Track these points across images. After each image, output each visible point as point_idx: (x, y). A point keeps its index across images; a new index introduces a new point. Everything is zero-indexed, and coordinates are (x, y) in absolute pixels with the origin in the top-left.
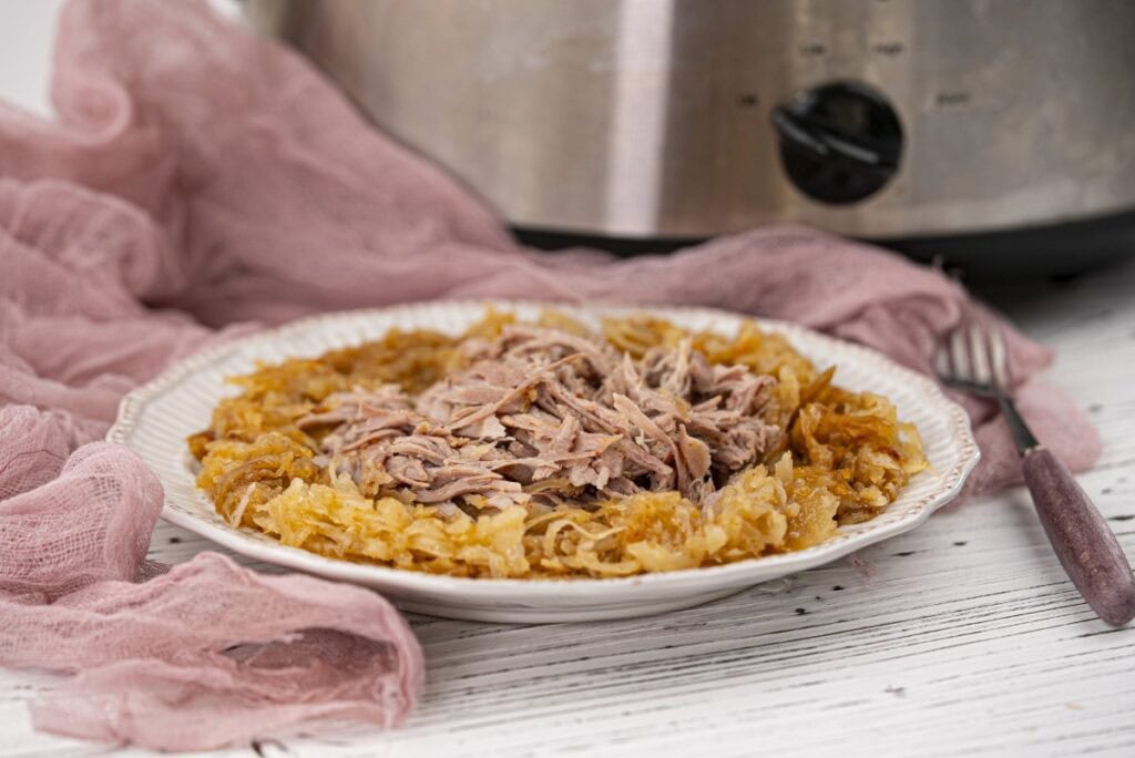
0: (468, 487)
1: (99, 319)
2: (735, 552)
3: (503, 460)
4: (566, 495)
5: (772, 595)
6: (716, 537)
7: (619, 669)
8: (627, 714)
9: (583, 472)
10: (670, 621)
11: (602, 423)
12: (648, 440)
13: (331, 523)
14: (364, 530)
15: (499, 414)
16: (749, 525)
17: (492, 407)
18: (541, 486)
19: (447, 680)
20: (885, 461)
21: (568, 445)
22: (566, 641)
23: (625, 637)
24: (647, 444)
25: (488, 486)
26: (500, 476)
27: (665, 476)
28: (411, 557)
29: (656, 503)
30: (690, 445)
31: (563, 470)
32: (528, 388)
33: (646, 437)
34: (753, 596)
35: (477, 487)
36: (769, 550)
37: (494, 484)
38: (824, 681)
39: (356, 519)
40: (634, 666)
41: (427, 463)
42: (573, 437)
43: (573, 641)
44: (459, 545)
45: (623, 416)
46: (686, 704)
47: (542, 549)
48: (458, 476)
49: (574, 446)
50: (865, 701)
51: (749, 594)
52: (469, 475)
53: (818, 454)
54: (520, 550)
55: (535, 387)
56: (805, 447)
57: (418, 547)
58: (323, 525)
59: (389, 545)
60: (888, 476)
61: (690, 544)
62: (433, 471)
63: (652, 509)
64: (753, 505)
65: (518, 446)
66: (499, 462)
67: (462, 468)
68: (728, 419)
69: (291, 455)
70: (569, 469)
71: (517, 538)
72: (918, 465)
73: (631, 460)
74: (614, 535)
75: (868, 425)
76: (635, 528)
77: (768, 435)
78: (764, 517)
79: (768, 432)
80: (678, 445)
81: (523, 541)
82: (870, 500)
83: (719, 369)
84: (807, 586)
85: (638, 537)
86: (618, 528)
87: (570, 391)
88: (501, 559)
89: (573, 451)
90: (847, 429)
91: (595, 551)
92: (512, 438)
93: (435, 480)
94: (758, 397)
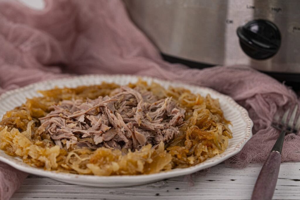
0: (65, 137)
2: (123, 172)
3: (79, 129)
6: (115, 166)
9: (98, 137)
10: (112, 190)
11: (114, 122)
12: (125, 130)
14: (17, 146)
15: (86, 114)
16: (130, 164)
17: (85, 112)
18: (85, 140)
20: (205, 149)
21: (97, 128)
22: (76, 191)
24: (125, 131)
26: (73, 135)
27: (127, 143)
28: (27, 157)
30: (136, 134)
31: (92, 135)
32: (97, 107)
34: (148, 187)
35: (67, 137)
36: (139, 173)
41: (58, 127)
42: (99, 125)
43: (78, 191)
44: (40, 155)
45: (119, 121)
47: (65, 161)
48: (64, 132)
49: (99, 128)
51: (146, 186)
52: (66, 133)
53: (187, 143)
54: (55, 160)
55: (100, 107)
56: (186, 140)
57: (28, 154)
58: (10, 142)
59: (22, 151)
60: (203, 154)
61: (108, 167)
62: (58, 130)
63: (101, 153)
64: (132, 157)
65: (87, 126)
66: (75, 131)
67: (65, 130)
68: (159, 127)
69: (19, 118)
70: (94, 136)
71: (55, 156)
72: (216, 151)
73: (118, 136)
74: (89, 160)
75: (204, 135)
76: (93, 159)
77: (176, 134)
78: (136, 162)
79: (176, 132)
80: (133, 133)
81: (57, 157)
82: (190, 161)
83: (175, 109)
84: (168, 186)
85: (94, 162)
86: (90, 158)
87: (110, 110)
88: (49, 162)
89: (98, 130)
90: (199, 135)
91: (79, 164)
92: (85, 123)
93: (58, 132)
94: (180, 120)
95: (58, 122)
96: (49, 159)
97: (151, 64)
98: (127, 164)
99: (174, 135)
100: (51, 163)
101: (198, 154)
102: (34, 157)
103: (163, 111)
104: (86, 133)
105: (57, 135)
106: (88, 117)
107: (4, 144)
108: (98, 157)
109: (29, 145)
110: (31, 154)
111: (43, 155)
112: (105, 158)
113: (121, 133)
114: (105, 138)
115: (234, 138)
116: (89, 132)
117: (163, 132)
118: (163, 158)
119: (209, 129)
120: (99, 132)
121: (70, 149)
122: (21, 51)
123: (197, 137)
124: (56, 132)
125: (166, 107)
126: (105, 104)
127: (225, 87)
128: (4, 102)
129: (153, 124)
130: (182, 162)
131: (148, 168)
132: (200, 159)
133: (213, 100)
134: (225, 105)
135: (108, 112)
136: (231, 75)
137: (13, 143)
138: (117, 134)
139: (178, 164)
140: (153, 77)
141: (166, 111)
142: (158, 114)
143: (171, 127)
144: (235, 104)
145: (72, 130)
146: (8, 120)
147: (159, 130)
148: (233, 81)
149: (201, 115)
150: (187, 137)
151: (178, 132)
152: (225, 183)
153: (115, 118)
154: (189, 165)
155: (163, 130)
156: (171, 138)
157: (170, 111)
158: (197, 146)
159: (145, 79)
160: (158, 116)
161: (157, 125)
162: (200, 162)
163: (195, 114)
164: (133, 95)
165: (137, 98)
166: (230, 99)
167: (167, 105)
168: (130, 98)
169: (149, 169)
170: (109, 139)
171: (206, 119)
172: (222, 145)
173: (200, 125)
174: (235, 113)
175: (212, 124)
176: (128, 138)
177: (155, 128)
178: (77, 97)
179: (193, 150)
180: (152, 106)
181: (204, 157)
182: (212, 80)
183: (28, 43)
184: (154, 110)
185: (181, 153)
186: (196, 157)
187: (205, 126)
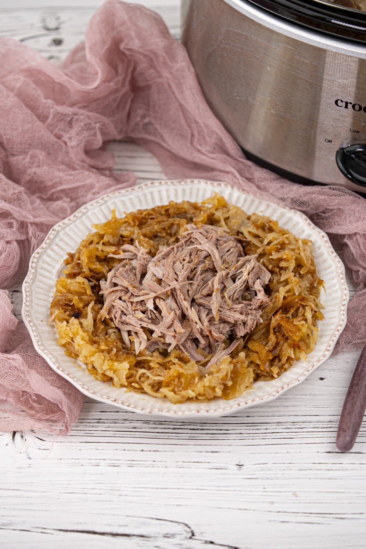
2: (200, 398)
6: (191, 393)
9: (170, 338)
17: (153, 295)
20: (290, 352)
21: (168, 325)
28: (92, 367)
38: (220, 452)
42: (171, 322)
46: (166, 451)
50: (226, 469)
52: (133, 325)
53: (271, 339)
54: (125, 379)
56: (269, 333)
60: (289, 359)
62: (124, 318)
66: (144, 325)
70: (166, 335)
71: (125, 375)
75: (291, 334)
76: (167, 379)
78: (214, 387)
79: (259, 320)
82: (273, 372)
85: (167, 385)
86: (162, 378)
87: (183, 294)
91: (151, 384)
92: (155, 312)
93: (124, 321)
95: (123, 307)
96: (117, 376)
98: (205, 390)
99: (257, 324)
100: (120, 380)
101: (284, 360)
104: (157, 331)
105: (123, 324)
106: (157, 302)
107: (64, 342)
108: (172, 378)
110: (97, 365)
111: (110, 370)
113: (196, 331)
114: (179, 341)
115: (325, 322)
116: (160, 332)
117: (245, 320)
118: (244, 374)
119: (296, 314)
121: (140, 354)
123: (282, 329)
125: (248, 278)
130: (264, 374)
131: (227, 392)
132: (284, 367)
137: (74, 343)
138: (192, 331)
139: (260, 376)
141: (248, 283)
142: (239, 287)
145: (140, 323)
150: (272, 331)
151: (262, 320)
152: (313, 385)
153: (190, 311)
154: (272, 378)
156: (253, 330)
157: (251, 286)
158: (282, 347)
162: (285, 370)
164: (208, 252)
165: (214, 260)
167: (249, 273)
168: (206, 257)
170: (182, 341)
174: (329, 267)
176: (203, 337)
177: (235, 321)
179: (278, 351)
181: (290, 363)
184: (233, 278)
186: (281, 363)
187: (293, 307)
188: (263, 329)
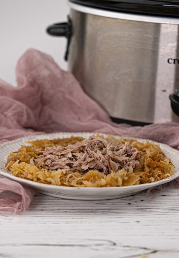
0: (59, 167)
1: (9, 128)
2: (108, 186)
3: (69, 161)
4: (80, 171)
5: (126, 200)
6: (103, 181)
7: (79, 210)
8: (73, 218)
9: (84, 166)
10: (97, 202)
11: (94, 156)
12: (103, 161)
13: (23, 170)
14: (28, 172)
15: (72, 152)
16: (113, 180)
17: (71, 150)
18: (75, 168)
19: (39, 207)
20: (160, 172)
21: (83, 160)
22: (72, 203)
23: (85, 204)
25: (63, 167)
26: (66, 165)
27: (105, 169)
28: (36, 179)
29: (93, 173)
30: (111, 163)
31: (80, 165)
32: (80, 147)
33: (103, 160)
34: (121, 199)
35: (61, 167)
37: (64, 167)
38: (123, 218)
39: (27, 170)
40: (83, 210)
41: (53, 161)
42: (85, 158)
44: (47, 177)
45: (98, 155)
46: (88, 218)
47: (65, 180)
48: (58, 164)
49: (85, 160)
50: (129, 223)
52: (60, 164)
53: (146, 169)
54: (59, 180)
55: (82, 147)
56: (144, 168)
57: (38, 177)
58: (21, 171)
59: (33, 176)
60: (159, 176)
61: (98, 182)
62: (53, 163)
63: (91, 174)
64: (114, 176)
65: (74, 159)
66: (67, 162)
67: (59, 163)
68: (126, 159)
69: (23, 156)
70: (82, 165)
71: (59, 177)
72: (168, 174)
73: (98, 165)
74: (82, 179)
75: (158, 164)
76: (86, 178)
77: (136, 164)
78: (117, 179)
79: (137, 163)
80: (109, 163)
81: (60, 178)
82: (151, 180)
83: (132, 149)
84: (135, 199)
85: (87, 180)
86: (83, 177)
87: (89, 149)
88: (55, 181)
89: (84, 161)
90: (154, 165)
91: (76, 182)
92: (73, 158)
93: (53, 165)
94: (138, 156)
95: (53, 157)
96: (54, 180)
97: (104, 124)
98: (111, 181)
99: (136, 165)
100: (56, 182)
101: (156, 176)
102: (42, 179)
103: (124, 151)
104: (75, 163)
105: (53, 166)
106: (74, 154)
107: (17, 172)
108: (89, 176)
109: (37, 171)
110: (40, 176)
111: (49, 177)
112: (94, 177)
113: (100, 163)
114: (90, 166)
115: (176, 168)
116: (78, 163)
117: (128, 164)
118: (133, 177)
119: (159, 161)
120: (86, 162)
121: (66, 174)
122: (6, 116)
123: (152, 166)
124: (52, 165)
125: (126, 148)
126: (86, 145)
127: (161, 139)
128: (3, 149)
129: (121, 158)
130: (146, 181)
131: (124, 183)
132: (157, 179)
133: (156, 145)
134: (164, 149)
135: (88, 150)
136: (165, 130)
137: (24, 171)
138: (97, 164)
139: (143, 182)
140: (106, 133)
141: (127, 151)
142: (121, 153)
143: (132, 160)
144: (171, 148)
145: (64, 162)
146: (14, 158)
147: (124, 162)
148: (167, 133)
149: (152, 153)
150: (146, 166)
151: (139, 163)
153: (95, 154)
154: (150, 182)
155: (127, 162)
156: (134, 167)
157: (129, 151)
158: (154, 171)
159: (101, 134)
160: (121, 154)
161: (123, 158)
162: (158, 180)
163: (148, 151)
164: (100, 141)
165: (104, 143)
166: (166, 145)
167: (126, 146)
168: (99, 143)
169: (126, 184)
170: (92, 167)
171: (156, 155)
172: (170, 171)
173: (153, 158)
174: (172, 154)
175: (160, 158)
176: (105, 166)
177: (123, 160)
178: (57, 145)
179: (151, 174)
180: (116, 147)
181: (160, 177)
182: (151, 134)
183: (10, 110)
184: (117, 150)
185: (145, 175)
186: (155, 178)
187: (156, 160)
188: (139, 169)
